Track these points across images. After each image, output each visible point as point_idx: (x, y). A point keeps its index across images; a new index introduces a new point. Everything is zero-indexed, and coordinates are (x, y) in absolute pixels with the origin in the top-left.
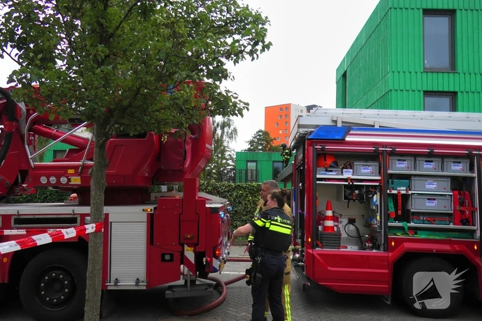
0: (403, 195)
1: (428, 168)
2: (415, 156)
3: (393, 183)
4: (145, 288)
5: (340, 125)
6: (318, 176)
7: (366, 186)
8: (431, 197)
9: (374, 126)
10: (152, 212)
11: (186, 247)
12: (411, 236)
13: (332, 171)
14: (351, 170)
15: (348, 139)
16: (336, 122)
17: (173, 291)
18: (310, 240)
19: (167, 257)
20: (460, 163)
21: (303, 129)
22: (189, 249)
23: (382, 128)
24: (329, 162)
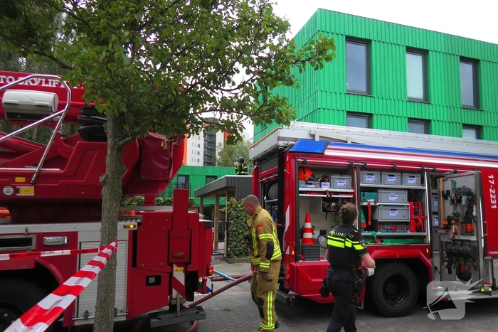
0: (372, 206)
1: (391, 181)
2: (381, 170)
3: (364, 196)
4: (124, 319)
5: (317, 139)
6: (300, 189)
7: (342, 198)
8: (393, 208)
9: (346, 142)
10: (136, 229)
11: (175, 267)
12: (379, 244)
13: (311, 184)
14: (329, 183)
15: (327, 153)
16: (314, 136)
17: (160, 319)
18: (293, 253)
19: (152, 280)
20: (414, 177)
21: (283, 142)
22: (179, 269)
23: (354, 144)
24: (308, 175)
